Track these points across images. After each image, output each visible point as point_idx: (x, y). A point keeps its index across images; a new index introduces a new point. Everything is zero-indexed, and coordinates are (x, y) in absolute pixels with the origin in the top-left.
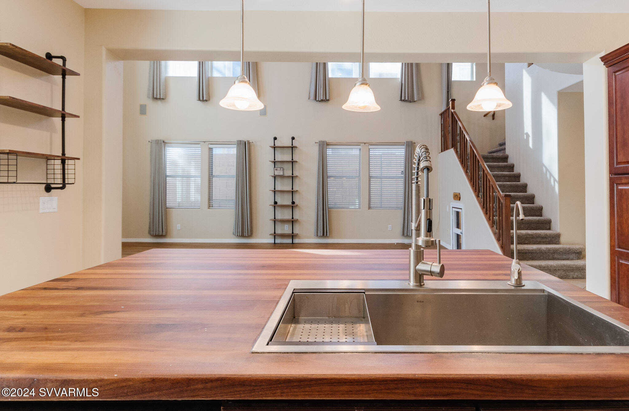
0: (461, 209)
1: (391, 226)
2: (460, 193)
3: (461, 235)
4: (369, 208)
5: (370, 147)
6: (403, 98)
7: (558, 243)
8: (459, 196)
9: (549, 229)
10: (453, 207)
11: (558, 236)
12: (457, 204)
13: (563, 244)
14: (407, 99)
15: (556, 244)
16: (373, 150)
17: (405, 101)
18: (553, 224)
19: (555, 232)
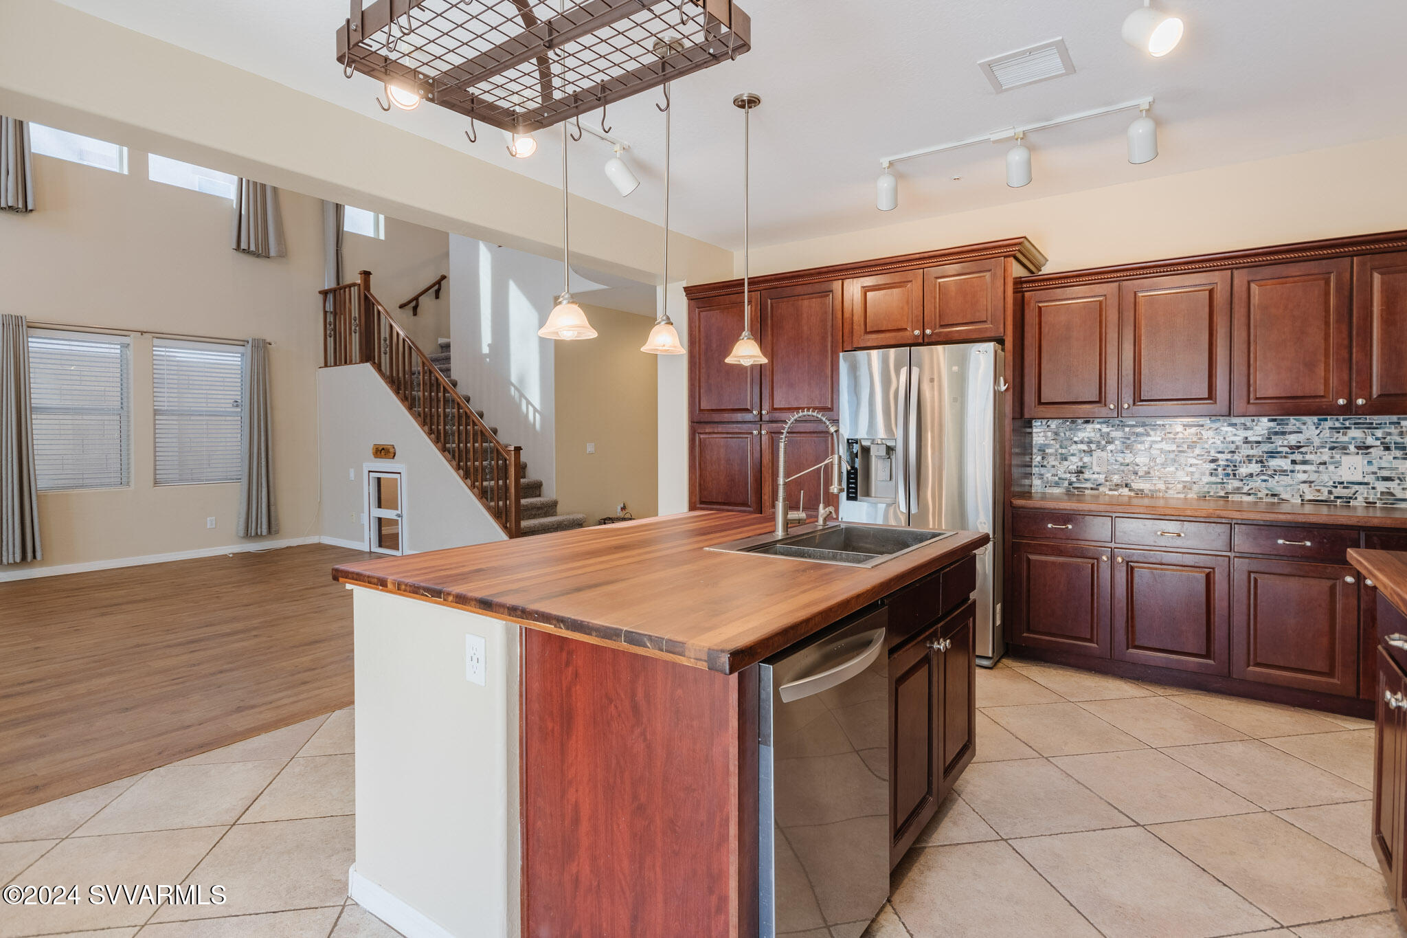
0: (400, 473)
1: (214, 518)
2: (393, 445)
3: (400, 519)
4: (156, 483)
5: (156, 342)
6: (244, 245)
7: (554, 514)
8: (392, 450)
9: (540, 496)
10: (369, 472)
11: (554, 505)
12: (383, 465)
13: (561, 515)
14: (253, 248)
15: (552, 516)
16: (164, 349)
17: (247, 252)
18: (545, 488)
19: (548, 499)
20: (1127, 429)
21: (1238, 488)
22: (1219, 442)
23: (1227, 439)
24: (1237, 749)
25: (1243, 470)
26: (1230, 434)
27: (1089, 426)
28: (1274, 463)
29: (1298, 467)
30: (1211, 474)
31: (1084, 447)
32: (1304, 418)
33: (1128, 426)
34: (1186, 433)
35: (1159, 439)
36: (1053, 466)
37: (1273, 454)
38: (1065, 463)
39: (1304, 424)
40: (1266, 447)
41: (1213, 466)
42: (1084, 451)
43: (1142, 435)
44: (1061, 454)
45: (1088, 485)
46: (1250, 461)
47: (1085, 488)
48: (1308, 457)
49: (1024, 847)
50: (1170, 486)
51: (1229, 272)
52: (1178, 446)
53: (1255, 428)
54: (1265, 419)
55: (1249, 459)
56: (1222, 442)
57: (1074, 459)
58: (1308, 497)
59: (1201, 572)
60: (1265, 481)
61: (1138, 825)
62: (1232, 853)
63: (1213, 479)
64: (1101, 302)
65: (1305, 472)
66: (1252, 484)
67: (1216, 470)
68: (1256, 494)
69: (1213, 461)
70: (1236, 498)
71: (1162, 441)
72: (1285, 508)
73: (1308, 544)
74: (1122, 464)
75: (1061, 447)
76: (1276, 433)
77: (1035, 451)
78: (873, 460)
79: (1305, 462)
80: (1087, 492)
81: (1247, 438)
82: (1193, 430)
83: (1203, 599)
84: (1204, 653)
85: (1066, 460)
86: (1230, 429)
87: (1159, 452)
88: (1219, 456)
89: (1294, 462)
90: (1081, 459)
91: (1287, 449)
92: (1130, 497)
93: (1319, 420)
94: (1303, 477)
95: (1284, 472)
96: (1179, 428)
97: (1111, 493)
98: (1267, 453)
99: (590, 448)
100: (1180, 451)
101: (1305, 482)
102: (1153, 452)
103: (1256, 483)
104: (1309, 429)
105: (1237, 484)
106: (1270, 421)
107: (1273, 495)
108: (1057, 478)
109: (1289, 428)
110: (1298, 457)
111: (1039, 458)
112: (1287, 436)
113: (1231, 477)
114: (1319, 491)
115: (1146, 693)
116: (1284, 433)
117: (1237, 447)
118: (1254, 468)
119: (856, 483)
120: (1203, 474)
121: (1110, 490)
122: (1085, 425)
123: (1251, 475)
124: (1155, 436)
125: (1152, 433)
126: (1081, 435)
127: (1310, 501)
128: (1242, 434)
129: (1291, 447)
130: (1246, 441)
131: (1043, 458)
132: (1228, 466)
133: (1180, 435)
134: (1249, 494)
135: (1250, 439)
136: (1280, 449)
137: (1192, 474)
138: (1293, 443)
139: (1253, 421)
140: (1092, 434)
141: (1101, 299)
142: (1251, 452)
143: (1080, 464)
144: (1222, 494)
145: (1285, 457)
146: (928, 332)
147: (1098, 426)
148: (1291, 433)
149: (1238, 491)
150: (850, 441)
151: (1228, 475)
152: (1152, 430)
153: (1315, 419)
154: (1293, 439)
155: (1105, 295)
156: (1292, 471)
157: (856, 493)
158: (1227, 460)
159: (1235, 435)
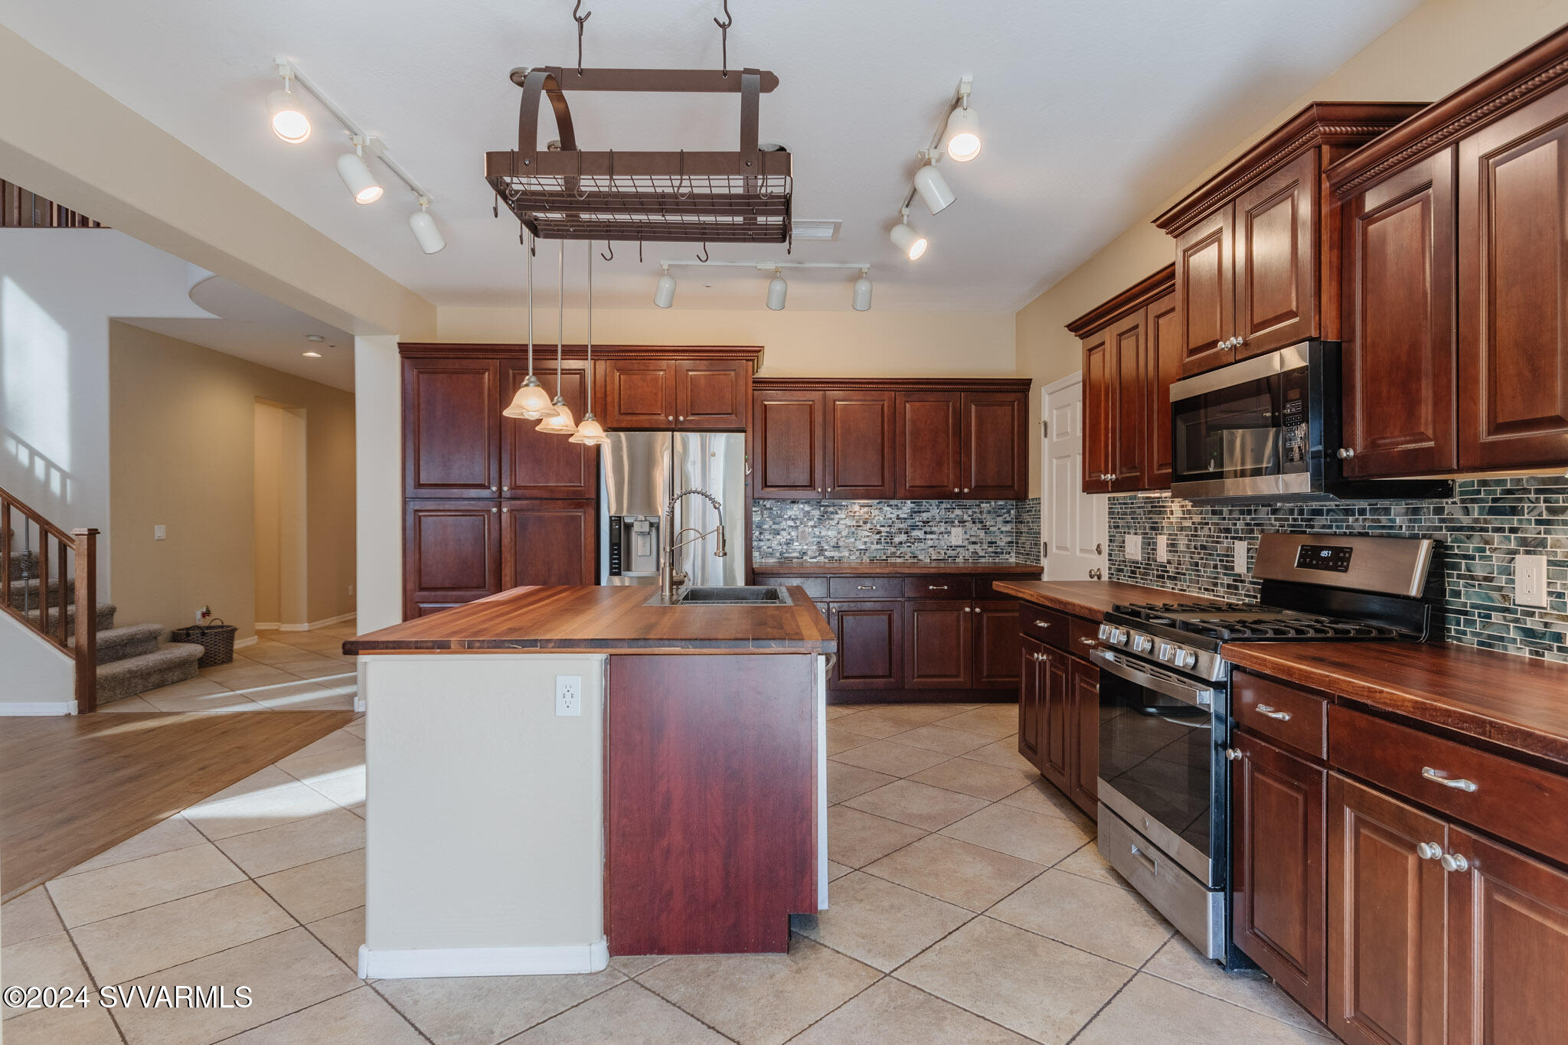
7: (109, 626)
11: (110, 612)
13: (121, 627)
15: (107, 629)
19: (106, 604)
20: (822, 508)
21: (894, 553)
22: (882, 519)
23: (887, 516)
24: (924, 731)
25: (897, 540)
26: (888, 512)
27: (795, 507)
28: (917, 533)
29: (929, 536)
30: (877, 543)
31: (791, 523)
32: (931, 501)
33: (823, 506)
34: (862, 511)
35: (844, 516)
36: (769, 540)
37: (914, 527)
38: (778, 537)
39: (931, 505)
40: (909, 523)
41: (878, 536)
42: (791, 526)
43: (832, 513)
44: (775, 530)
45: (796, 554)
46: (901, 533)
47: (793, 558)
48: (934, 529)
49: (852, 803)
50: (852, 553)
51: (893, 393)
52: (857, 522)
53: (904, 508)
54: (909, 502)
55: (900, 531)
56: (884, 519)
57: (784, 533)
58: (933, 558)
59: (883, 614)
60: (910, 547)
61: (901, 779)
62: (955, 779)
63: (879, 547)
64: (811, 406)
65: (932, 539)
66: (902, 550)
67: (880, 539)
68: (904, 557)
69: (879, 533)
70: (892, 560)
71: (845, 519)
72: (921, 564)
73: (946, 587)
74: (819, 537)
75: (774, 523)
76: (915, 512)
77: (754, 526)
78: (634, 536)
79: (932, 533)
80: (794, 560)
81: (898, 516)
82: (866, 509)
83: (887, 634)
84: (887, 674)
85: (779, 534)
86: (888, 509)
87: (844, 526)
88: (882, 529)
89: (926, 533)
90: (789, 534)
91: (921, 524)
92: (825, 563)
93: (939, 502)
94: (930, 543)
95: (920, 540)
96: (856, 508)
97: (811, 560)
98: (911, 526)
99: (160, 532)
100: (857, 526)
101: (931, 547)
102: (840, 526)
103: (904, 549)
104: (934, 510)
105: (893, 550)
106: (912, 503)
107: (914, 557)
108: (771, 550)
109: (923, 508)
110: (928, 529)
111: (757, 533)
112: (922, 514)
113: (890, 545)
114: (939, 553)
115: (855, 711)
116: (919, 512)
117: (893, 522)
118: (903, 537)
119: (619, 559)
120: (872, 543)
121: (811, 558)
122: (792, 505)
123: (901, 543)
124: (842, 514)
125: (839, 512)
126: (790, 513)
127: (935, 560)
128: (896, 512)
129: (924, 522)
130: (898, 518)
131: (761, 533)
132: (888, 536)
133: (857, 514)
134: (900, 557)
135: (901, 516)
136: (918, 524)
137: (865, 543)
138: (925, 519)
139: (902, 503)
140: (798, 513)
141: (811, 403)
142: (901, 526)
143: (789, 537)
144: (884, 558)
145: (921, 529)
146: (681, 418)
147: (802, 506)
148: (923, 512)
149: (893, 554)
150: (613, 518)
151: (888, 543)
152: (840, 509)
153: (937, 501)
154: (925, 516)
155: (813, 401)
156: (925, 539)
157: (619, 568)
158: (887, 532)
159: (891, 513)
